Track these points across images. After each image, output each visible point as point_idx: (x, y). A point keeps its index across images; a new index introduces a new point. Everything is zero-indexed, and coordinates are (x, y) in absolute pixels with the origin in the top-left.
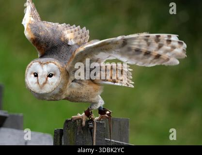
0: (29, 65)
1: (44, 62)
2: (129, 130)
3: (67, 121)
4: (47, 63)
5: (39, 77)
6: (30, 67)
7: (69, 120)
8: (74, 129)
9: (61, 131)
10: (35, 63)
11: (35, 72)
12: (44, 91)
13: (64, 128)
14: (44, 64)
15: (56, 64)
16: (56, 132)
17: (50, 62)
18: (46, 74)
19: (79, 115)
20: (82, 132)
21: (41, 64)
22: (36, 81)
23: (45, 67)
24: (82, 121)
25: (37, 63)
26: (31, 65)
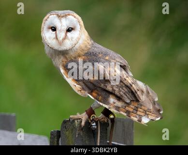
0: (46, 18)
1: (62, 15)
2: (134, 131)
3: (65, 122)
4: (65, 16)
5: (57, 32)
6: (46, 20)
7: (67, 121)
8: (72, 130)
9: (59, 132)
10: (52, 16)
11: (52, 26)
12: (63, 48)
13: (61, 129)
14: (63, 17)
15: (75, 17)
16: (52, 134)
17: (69, 15)
18: (65, 28)
19: (78, 115)
20: (82, 134)
21: (59, 16)
22: (55, 36)
23: (63, 20)
24: (81, 122)
25: (55, 16)
26: (48, 18)
